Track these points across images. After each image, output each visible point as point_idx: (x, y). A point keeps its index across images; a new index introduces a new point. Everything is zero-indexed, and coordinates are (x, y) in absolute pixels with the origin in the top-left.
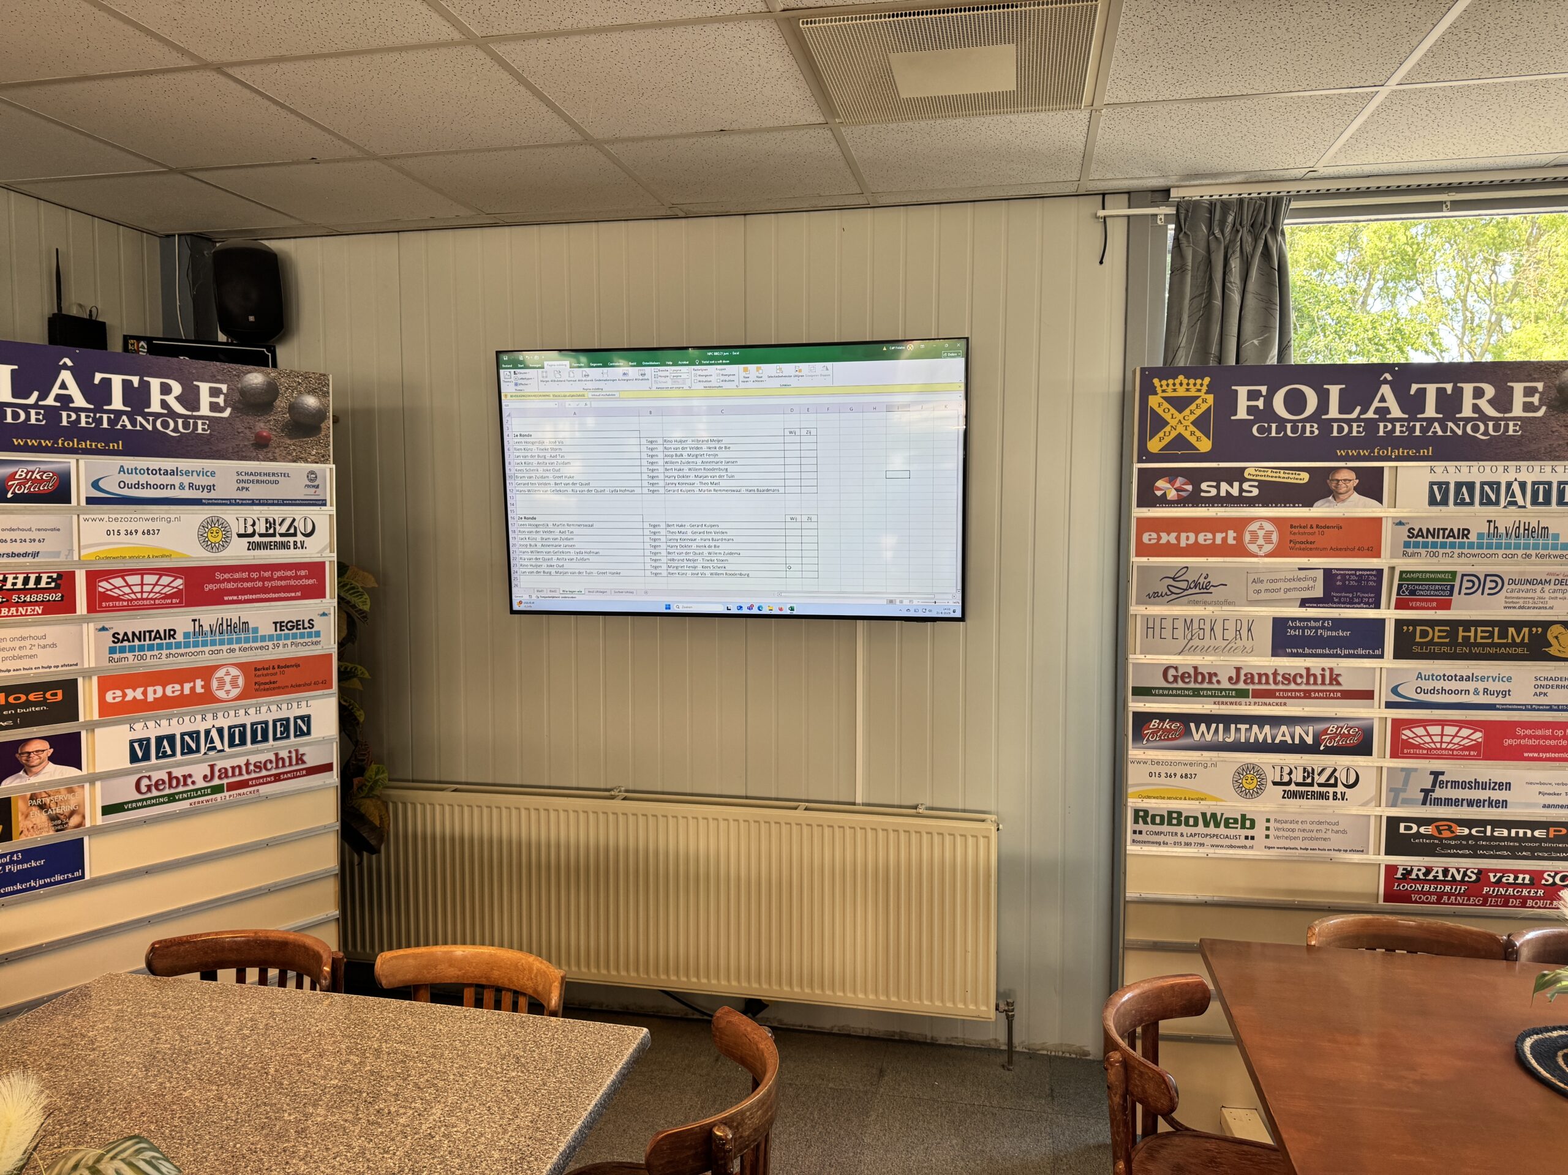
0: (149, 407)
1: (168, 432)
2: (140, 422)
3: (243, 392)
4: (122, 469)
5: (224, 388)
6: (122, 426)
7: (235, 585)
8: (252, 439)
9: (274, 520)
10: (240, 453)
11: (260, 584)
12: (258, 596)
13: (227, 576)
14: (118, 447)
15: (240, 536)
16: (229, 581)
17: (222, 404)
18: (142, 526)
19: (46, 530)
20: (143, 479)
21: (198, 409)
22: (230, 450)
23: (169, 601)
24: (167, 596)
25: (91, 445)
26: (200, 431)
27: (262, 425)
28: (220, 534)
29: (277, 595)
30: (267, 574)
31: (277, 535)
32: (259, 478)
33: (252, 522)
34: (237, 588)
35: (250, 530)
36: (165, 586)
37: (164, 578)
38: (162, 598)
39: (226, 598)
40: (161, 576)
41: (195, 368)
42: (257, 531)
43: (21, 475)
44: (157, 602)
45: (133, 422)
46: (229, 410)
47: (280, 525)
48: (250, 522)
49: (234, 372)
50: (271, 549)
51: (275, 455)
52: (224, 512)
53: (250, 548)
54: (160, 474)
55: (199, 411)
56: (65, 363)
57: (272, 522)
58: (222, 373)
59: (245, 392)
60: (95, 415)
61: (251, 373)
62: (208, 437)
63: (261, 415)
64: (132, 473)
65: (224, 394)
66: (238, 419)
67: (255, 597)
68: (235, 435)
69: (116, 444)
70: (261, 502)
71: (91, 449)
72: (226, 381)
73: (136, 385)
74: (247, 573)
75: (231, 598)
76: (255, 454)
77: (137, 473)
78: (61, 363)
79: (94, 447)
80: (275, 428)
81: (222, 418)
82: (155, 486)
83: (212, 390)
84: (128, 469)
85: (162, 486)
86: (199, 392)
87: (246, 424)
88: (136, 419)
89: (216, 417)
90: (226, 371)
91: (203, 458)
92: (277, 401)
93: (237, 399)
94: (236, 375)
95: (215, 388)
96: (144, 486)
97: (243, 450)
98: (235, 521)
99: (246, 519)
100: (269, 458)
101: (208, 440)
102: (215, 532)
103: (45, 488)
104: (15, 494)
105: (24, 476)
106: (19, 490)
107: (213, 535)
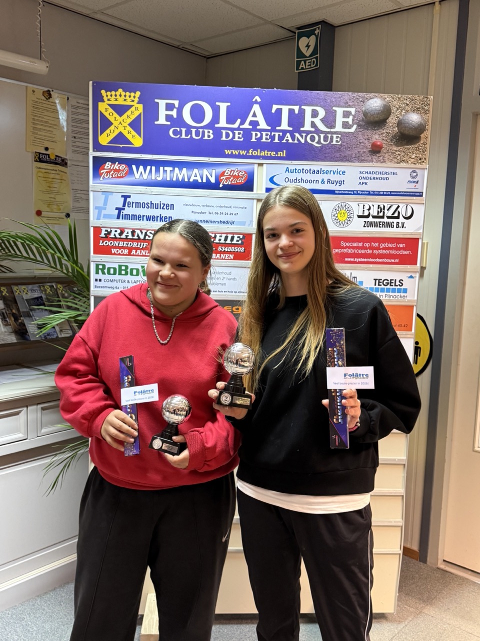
0: (303, 127)
1: (314, 143)
2: (298, 138)
3: (365, 114)
4: (287, 170)
5: (353, 110)
6: (286, 140)
7: (353, 251)
8: (369, 147)
9: (384, 206)
11: (370, 251)
12: (368, 260)
13: (348, 244)
14: (283, 155)
15: (359, 217)
16: (350, 248)
17: (351, 123)
19: (239, 208)
20: (299, 176)
22: (354, 156)
25: (267, 154)
26: (334, 142)
27: (377, 136)
28: (346, 214)
29: (381, 260)
30: (376, 245)
31: (385, 217)
32: (375, 176)
33: (369, 207)
34: (354, 253)
35: (366, 213)
39: (346, 259)
41: (335, 98)
42: (371, 214)
43: (227, 173)
45: (293, 138)
46: (355, 126)
47: (388, 210)
48: (367, 207)
49: (361, 99)
50: (380, 227)
51: (385, 159)
52: (350, 200)
53: (366, 225)
54: (310, 173)
55: (335, 128)
56: (256, 100)
57: (382, 207)
58: (352, 100)
59: (367, 113)
60: (271, 134)
61: (373, 99)
62: (340, 147)
63: (377, 130)
64: (293, 172)
65: (352, 115)
66: (360, 133)
67: (365, 260)
68: (358, 145)
69: (281, 153)
70: (375, 193)
71: (268, 156)
72: (354, 105)
73: (297, 112)
74: (362, 243)
75: (349, 260)
76: (370, 158)
77: (296, 173)
78: (254, 100)
79: (269, 155)
80: (386, 138)
81: (350, 133)
82: (307, 181)
83: (345, 113)
84: (291, 170)
85: (311, 182)
86: (336, 115)
87: (366, 136)
88: (295, 135)
89: (346, 132)
90: (355, 99)
91: (336, 161)
92: (389, 118)
93: (361, 119)
94: (362, 101)
95: (346, 111)
96: (300, 181)
97: (363, 155)
98: (357, 206)
99: (364, 205)
100: (380, 161)
101: (339, 148)
102: (342, 214)
103: (240, 181)
104: (224, 185)
105: (229, 173)
106: (226, 182)
107: (341, 215)
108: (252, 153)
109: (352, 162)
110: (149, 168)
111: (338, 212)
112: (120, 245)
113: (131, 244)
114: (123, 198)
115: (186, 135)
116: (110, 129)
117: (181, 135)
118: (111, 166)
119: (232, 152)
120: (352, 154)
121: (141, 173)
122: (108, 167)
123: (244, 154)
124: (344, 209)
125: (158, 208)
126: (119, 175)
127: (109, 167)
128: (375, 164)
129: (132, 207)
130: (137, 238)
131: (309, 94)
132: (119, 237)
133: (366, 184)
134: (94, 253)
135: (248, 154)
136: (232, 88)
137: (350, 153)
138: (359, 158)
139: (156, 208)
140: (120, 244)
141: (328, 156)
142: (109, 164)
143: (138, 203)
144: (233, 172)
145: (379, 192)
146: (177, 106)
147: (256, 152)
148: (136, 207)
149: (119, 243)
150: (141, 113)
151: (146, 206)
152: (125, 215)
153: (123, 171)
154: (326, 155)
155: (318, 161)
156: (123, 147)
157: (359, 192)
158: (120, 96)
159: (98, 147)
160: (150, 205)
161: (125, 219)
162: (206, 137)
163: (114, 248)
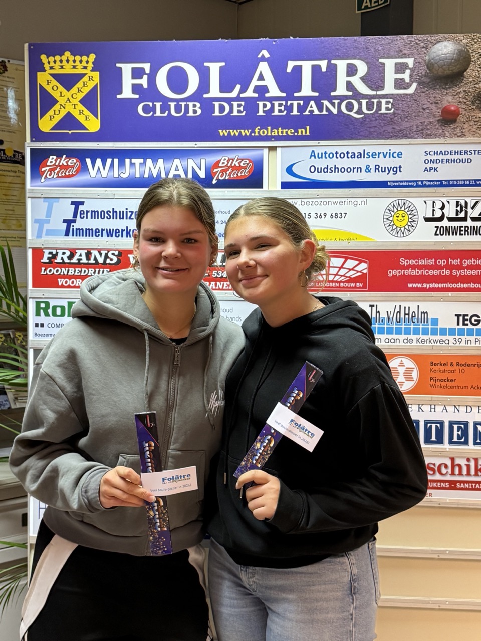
0: (335, 90)
1: (352, 114)
2: (327, 107)
3: (430, 65)
4: (313, 155)
5: (410, 62)
6: (309, 111)
7: (420, 272)
8: (438, 114)
9: (466, 203)
10: (425, 132)
11: (447, 272)
12: (444, 285)
13: (412, 262)
14: (306, 132)
15: (427, 220)
16: (413, 267)
17: (407, 80)
18: (331, 209)
20: (331, 163)
21: (382, 88)
22: (415, 128)
23: (353, 285)
24: (351, 280)
25: (282, 132)
26: (383, 111)
27: (450, 98)
28: (406, 217)
29: (465, 286)
30: (456, 262)
31: (469, 219)
32: (449, 157)
33: (441, 205)
34: (422, 276)
35: (438, 214)
36: (350, 270)
37: (349, 261)
38: (346, 282)
39: (410, 286)
40: (346, 259)
41: (381, 45)
42: (446, 215)
43: (223, 163)
44: (342, 285)
45: (320, 107)
46: (415, 85)
47: (473, 208)
48: (439, 205)
49: (422, 44)
50: (461, 234)
51: (464, 130)
52: (411, 195)
53: (438, 233)
54: (348, 157)
55: (383, 90)
56: (263, 55)
57: (464, 205)
58: (408, 46)
59: (433, 65)
60: (286, 103)
61: (441, 43)
62: (393, 116)
63: (450, 88)
64: (322, 157)
65: (410, 68)
66: (424, 94)
67: (440, 286)
68: (420, 112)
69: (303, 130)
70: (451, 183)
71: (282, 136)
72: (413, 54)
73: (324, 69)
74: (433, 260)
75: (415, 286)
76: (441, 131)
77: (326, 158)
78: (259, 56)
79: (284, 134)
80: (465, 100)
81: (407, 94)
82: (343, 170)
83: (398, 66)
84: (318, 154)
85: (349, 170)
86: (384, 69)
87: (433, 99)
88: (323, 103)
89: (401, 94)
90: (412, 44)
91: (388, 139)
92: (469, 70)
93: (424, 73)
94: (424, 47)
95: (400, 63)
96: (333, 169)
97: (428, 127)
98: (422, 205)
99: (434, 202)
100: (456, 134)
101: (391, 119)
102: (401, 216)
103: (243, 174)
104: (218, 180)
105: (226, 163)
106: (222, 176)
107: (399, 219)
108: (259, 132)
109: (411, 138)
110: (109, 161)
111: (393, 214)
112: (70, 274)
113: (85, 271)
114: (74, 206)
115: (162, 111)
116: (54, 108)
117: (155, 112)
118: (56, 160)
119: (229, 132)
120: (413, 126)
121: (99, 168)
122: (51, 162)
123: (248, 134)
124: (403, 209)
125: (123, 218)
126: (67, 174)
127: (54, 162)
128: (449, 140)
129: (87, 218)
130: (94, 262)
131: (343, 41)
132: (69, 261)
133: (436, 170)
134: (34, 286)
135: (253, 134)
136: (227, 40)
137: (407, 125)
138: (424, 132)
139: (120, 218)
140: (70, 272)
141: (374, 131)
142: (52, 159)
143: (94, 212)
144: (231, 161)
145: (457, 181)
146: (148, 71)
147: (265, 131)
148: (92, 218)
149: (68, 271)
150: (97, 84)
151: (106, 215)
152: (77, 229)
153: (72, 167)
154: (372, 130)
155: (360, 139)
156: (72, 133)
157: (424, 183)
158: (68, 61)
159: (37, 135)
160: (111, 214)
161: (76, 236)
162: (191, 114)
163: (61, 278)
